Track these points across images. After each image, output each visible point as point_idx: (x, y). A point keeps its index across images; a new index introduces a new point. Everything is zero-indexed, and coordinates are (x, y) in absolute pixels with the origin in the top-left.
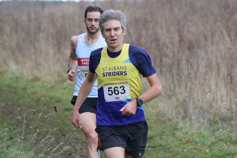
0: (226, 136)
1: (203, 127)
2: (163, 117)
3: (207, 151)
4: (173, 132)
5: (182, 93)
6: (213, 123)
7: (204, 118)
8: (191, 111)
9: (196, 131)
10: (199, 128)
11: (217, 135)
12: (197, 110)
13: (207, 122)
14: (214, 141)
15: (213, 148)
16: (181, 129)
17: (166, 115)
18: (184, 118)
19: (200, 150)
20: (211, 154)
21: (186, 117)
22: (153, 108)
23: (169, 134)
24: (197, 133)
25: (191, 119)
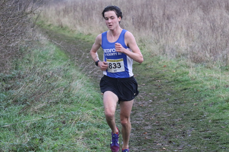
0: (184, 63)
1: (173, 59)
2: (152, 53)
3: (174, 71)
4: (157, 61)
5: (163, 41)
6: (178, 57)
7: (173, 54)
8: (167, 50)
9: (169, 61)
10: (171, 59)
11: (179, 63)
12: (170, 50)
13: (175, 56)
14: (178, 66)
15: (177, 70)
16: (162, 60)
17: (154, 52)
18: (163, 54)
19: (171, 71)
20: (177, 73)
21: (164, 53)
22: (147, 49)
23: (155, 62)
24: (170, 62)
25: (167, 55)
